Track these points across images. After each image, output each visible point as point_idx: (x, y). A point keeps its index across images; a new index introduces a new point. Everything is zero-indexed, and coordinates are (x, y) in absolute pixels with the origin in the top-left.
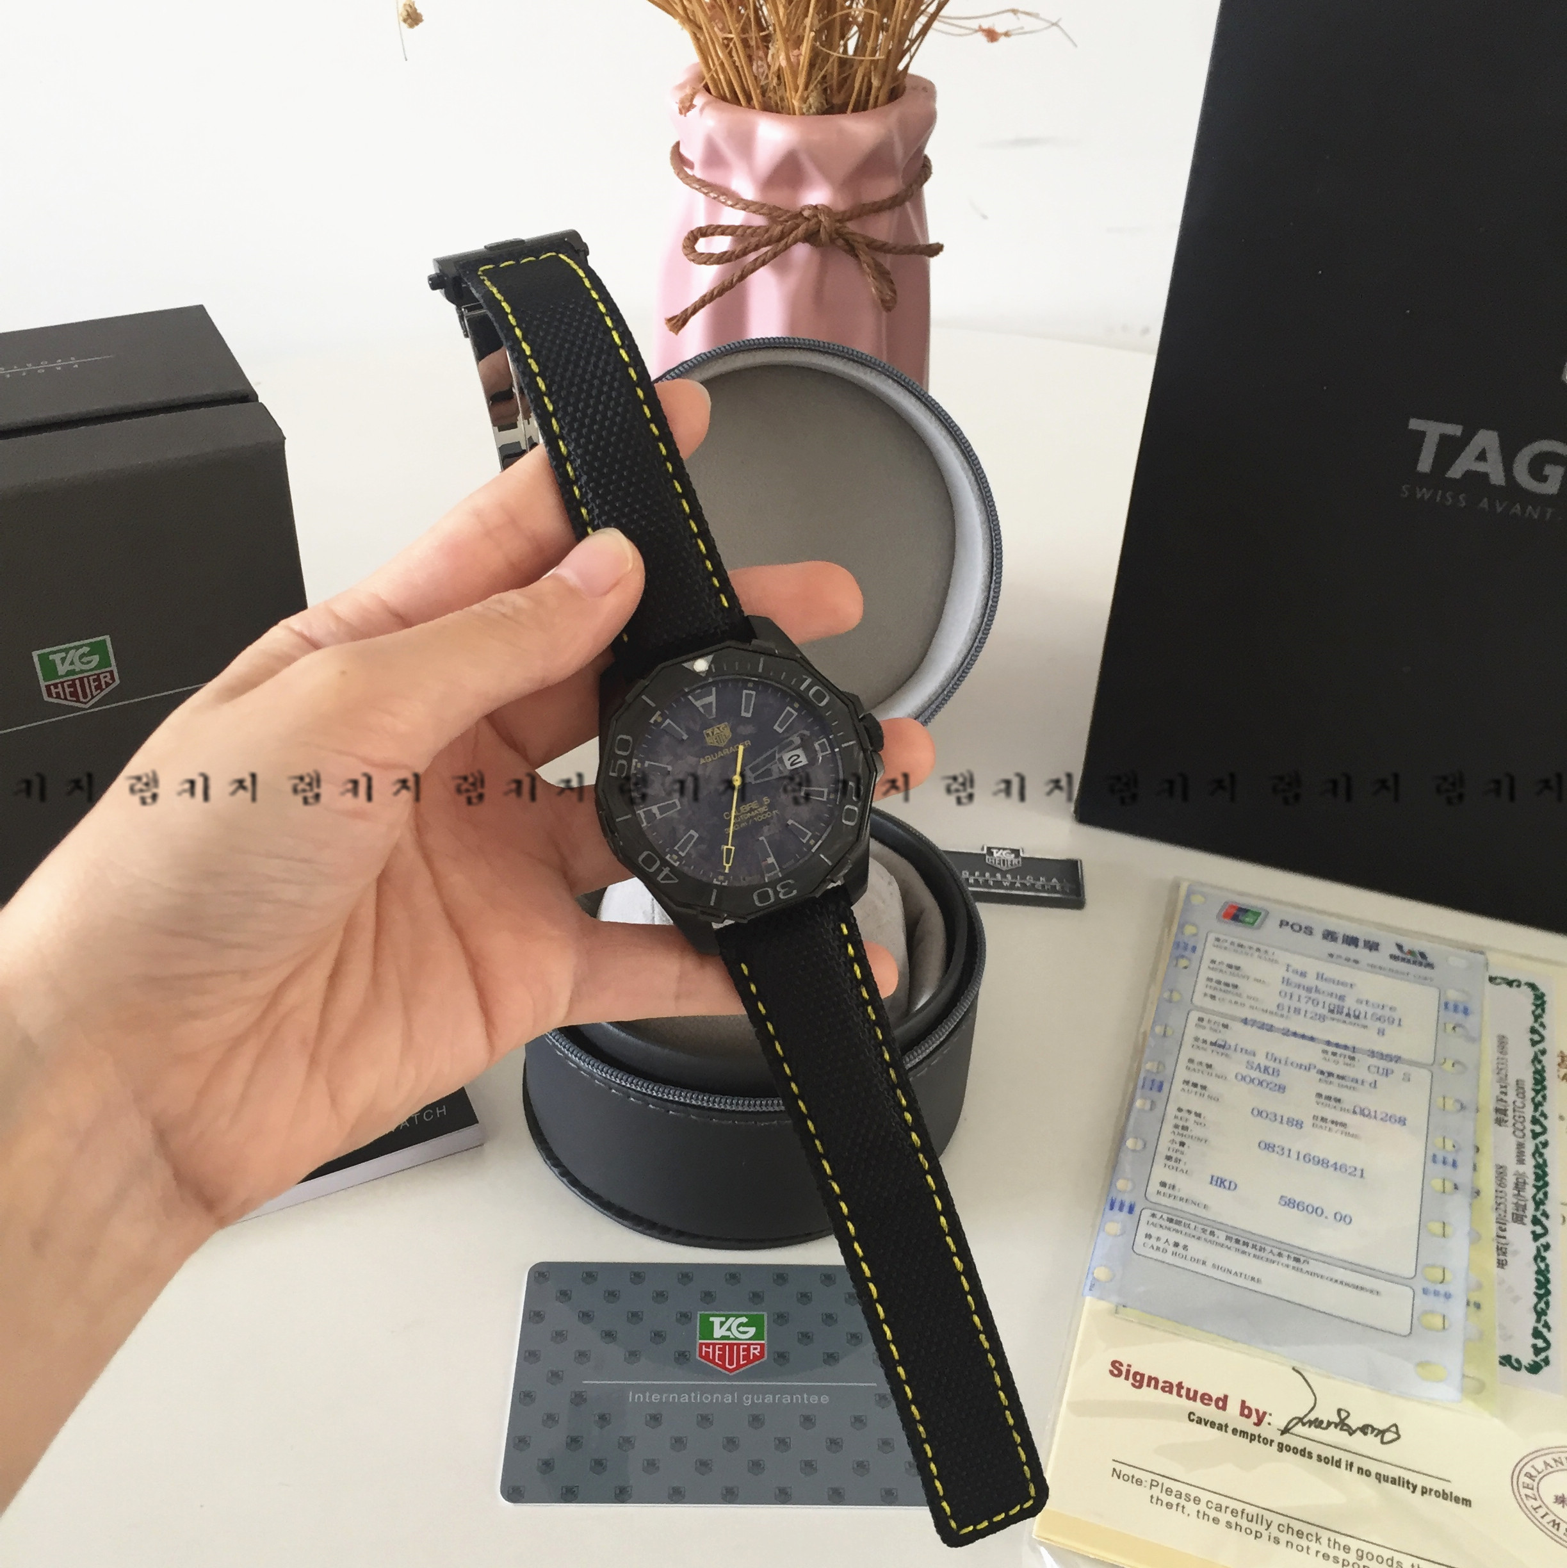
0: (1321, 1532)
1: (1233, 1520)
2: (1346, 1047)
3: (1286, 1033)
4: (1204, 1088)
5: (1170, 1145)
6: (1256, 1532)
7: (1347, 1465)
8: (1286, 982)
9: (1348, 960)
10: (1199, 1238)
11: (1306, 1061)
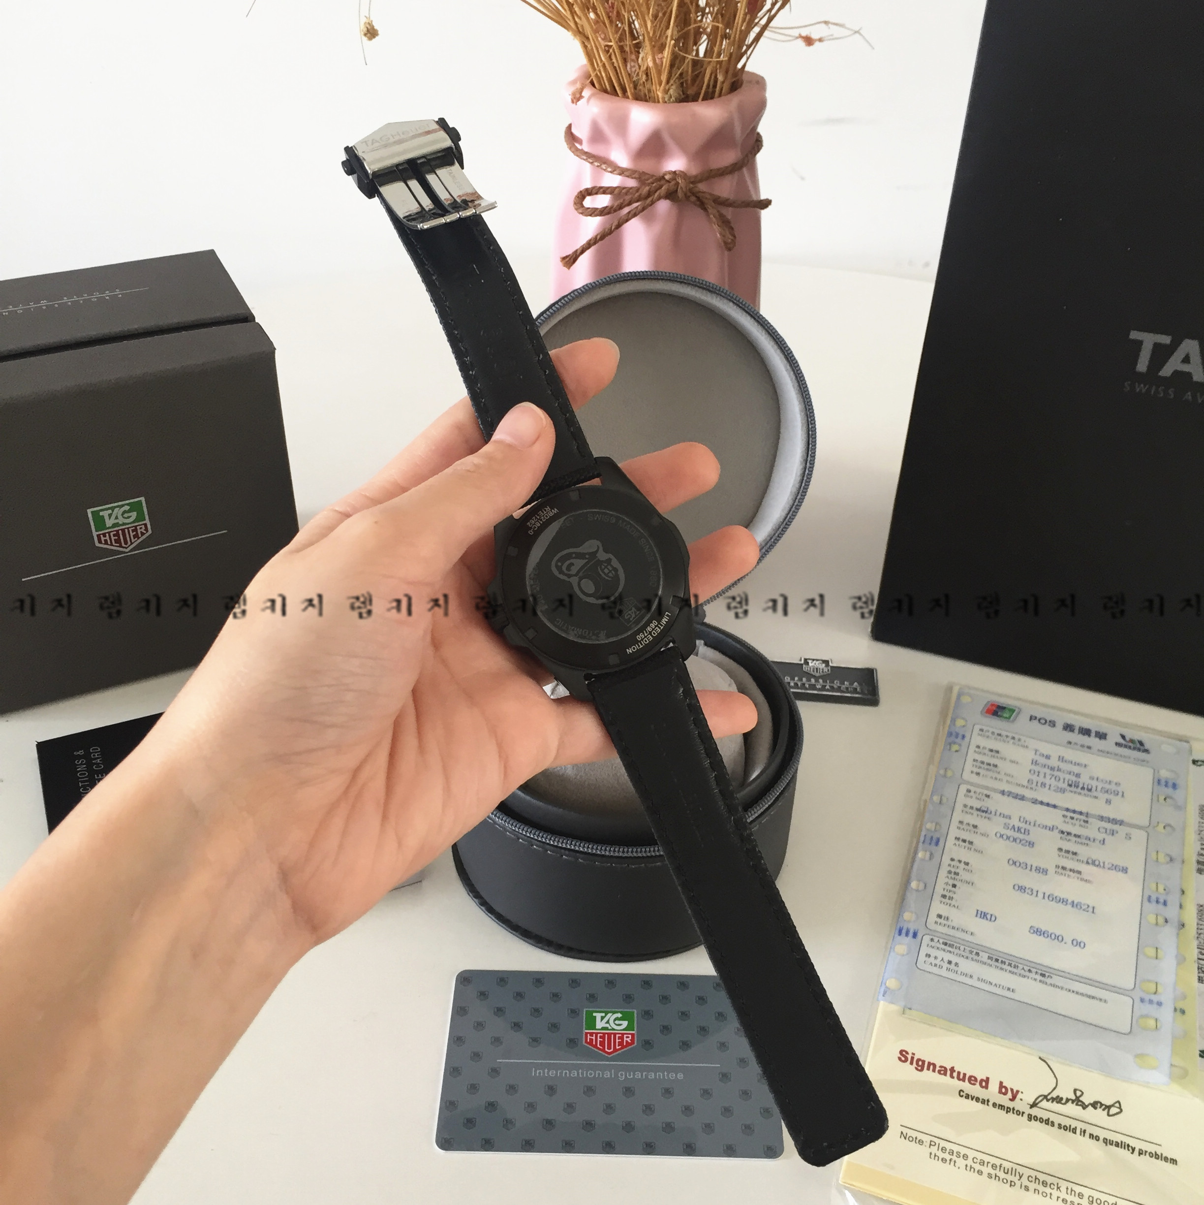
0: (1061, 1183)
1: (993, 1172)
2: (1081, 813)
3: (1035, 801)
4: (971, 843)
5: (945, 886)
6: (1011, 1182)
7: (1081, 1132)
8: (1035, 763)
9: (1082, 746)
10: (967, 958)
11: (1050, 824)
